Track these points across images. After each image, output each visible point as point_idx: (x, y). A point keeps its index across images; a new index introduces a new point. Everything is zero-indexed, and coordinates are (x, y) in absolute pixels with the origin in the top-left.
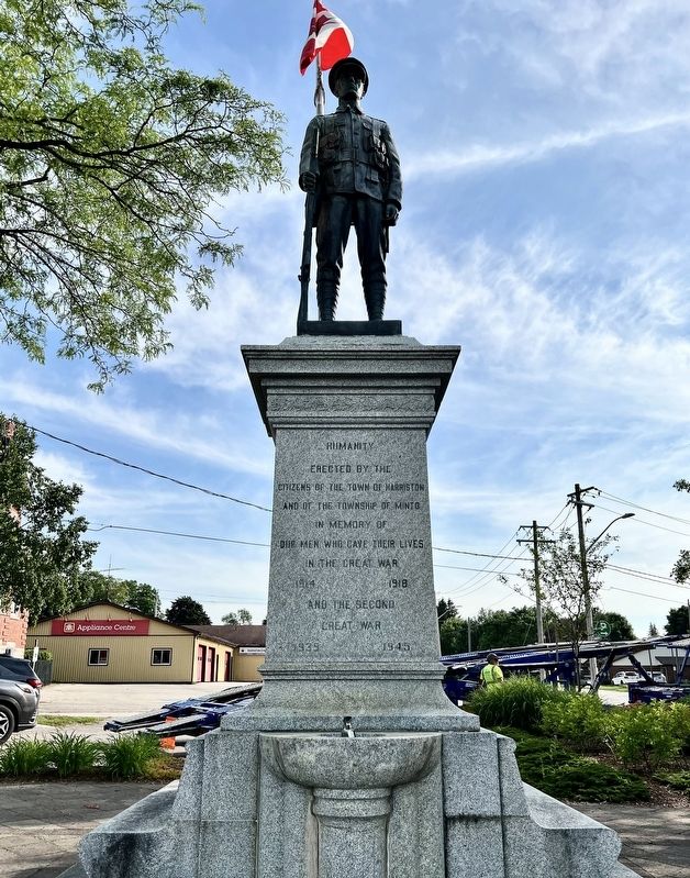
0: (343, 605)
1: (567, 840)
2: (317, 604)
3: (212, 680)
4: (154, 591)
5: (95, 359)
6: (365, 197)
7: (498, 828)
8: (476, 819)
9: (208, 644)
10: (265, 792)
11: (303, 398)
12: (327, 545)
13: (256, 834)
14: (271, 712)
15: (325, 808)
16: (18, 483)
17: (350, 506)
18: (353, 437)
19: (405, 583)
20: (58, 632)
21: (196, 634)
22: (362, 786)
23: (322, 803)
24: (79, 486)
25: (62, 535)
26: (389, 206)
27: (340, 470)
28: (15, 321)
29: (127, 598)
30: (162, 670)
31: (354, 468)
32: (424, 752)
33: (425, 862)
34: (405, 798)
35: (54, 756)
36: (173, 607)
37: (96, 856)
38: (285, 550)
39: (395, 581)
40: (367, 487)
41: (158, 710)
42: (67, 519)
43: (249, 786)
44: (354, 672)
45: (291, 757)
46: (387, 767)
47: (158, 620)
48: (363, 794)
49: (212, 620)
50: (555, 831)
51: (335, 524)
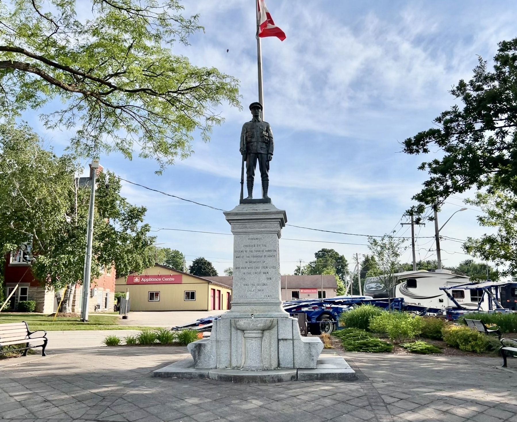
0: (253, 285)
1: (310, 345)
2: (246, 285)
3: (219, 309)
4: (181, 255)
5: (158, 159)
6: (261, 153)
7: (292, 342)
8: (286, 340)
9: (216, 288)
10: (233, 333)
11: (241, 225)
12: (249, 268)
13: (231, 343)
14: (234, 313)
15: (246, 335)
16: (113, 207)
17: (255, 257)
18: (255, 236)
19: (270, 279)
20: (131, 283)
21: (209, 282)
22: (255, 330)
23: (246, 334)
24: (144, 207)
25: (138, 234)
26: (269, 155)
27: (252, 246)
28: (119, 142)
29: (165, 259)
30: (190, 303)
31: (256, 246)
32: (270, 322)
33: (272, 349)
34: (266, 333)
35: (159, 338)
36: (194, 265)
37: (192, 348)
38: (237, 270)
39: (267, 278)
40: (260, 251)
41: (195, 322)
42: (139, 225)
43: (229, 331)
44: (256, 303)
45: (238, 323)
46: (261, 325)
47: (186, 274)
48: (255, 332)
49: (218, 272)
50: (307, 343)
51: (251, 262)
